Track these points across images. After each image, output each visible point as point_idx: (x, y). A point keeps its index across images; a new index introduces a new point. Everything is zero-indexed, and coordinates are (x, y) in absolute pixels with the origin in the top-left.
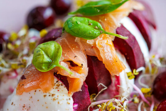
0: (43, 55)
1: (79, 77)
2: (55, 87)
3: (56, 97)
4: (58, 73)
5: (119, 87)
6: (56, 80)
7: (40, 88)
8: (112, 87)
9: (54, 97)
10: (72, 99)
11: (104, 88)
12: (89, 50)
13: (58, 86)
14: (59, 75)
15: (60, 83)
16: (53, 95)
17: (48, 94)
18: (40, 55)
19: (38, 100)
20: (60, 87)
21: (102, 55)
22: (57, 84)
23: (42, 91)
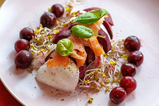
0: (63, 47)
1: (83, 59)
2: (70, 64)
3: (71, 69)
4: (71, 57)
5: (99, 62)
6: (70, 60)
7: (62, 64)
8: (95, 61)
9: (70, 69)
10: (79, 70)
11: (92, 62)
12: (86, 43)
13: (71, 63)
14: (72, 57)
15: (72, 61)
16: (69, 68)
17: (66, 68)
18: (61, 47)
19: (61, 71)
20: (72, 63)
21: (92, 46)
22: (70, 62)
23: (63, 66)
